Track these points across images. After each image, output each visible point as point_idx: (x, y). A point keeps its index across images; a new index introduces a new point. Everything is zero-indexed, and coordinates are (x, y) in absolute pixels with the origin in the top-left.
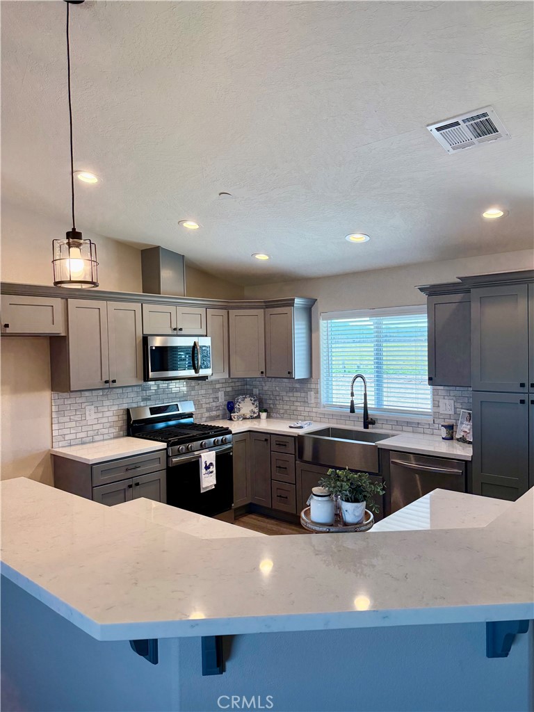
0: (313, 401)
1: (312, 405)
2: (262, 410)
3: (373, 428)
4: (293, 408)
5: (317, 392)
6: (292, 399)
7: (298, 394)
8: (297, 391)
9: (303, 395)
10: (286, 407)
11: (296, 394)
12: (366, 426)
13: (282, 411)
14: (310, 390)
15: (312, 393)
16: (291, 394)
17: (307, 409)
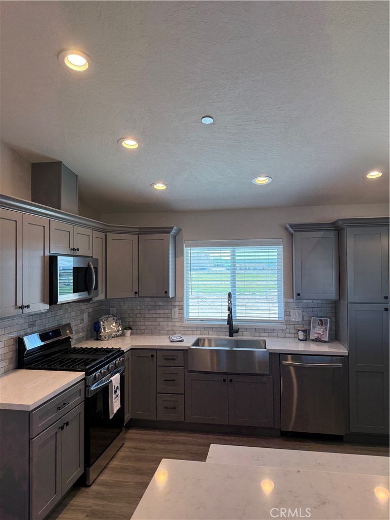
0: (177, 316)
1: (176, 320)
2: (125, 328)
3: (237, 336)
4: (155, 324)
5: (181, 308)
6: (154, 316)
7: (162, 311)
8: (159, 309)
9: (167, 311)
10: (147, 323)
11: (158, 311)
12: (231, 335)
13: (143, 328)
14: (175, 307)
15: (176, 309)
16: (153, 311)
17: (170, 324)
